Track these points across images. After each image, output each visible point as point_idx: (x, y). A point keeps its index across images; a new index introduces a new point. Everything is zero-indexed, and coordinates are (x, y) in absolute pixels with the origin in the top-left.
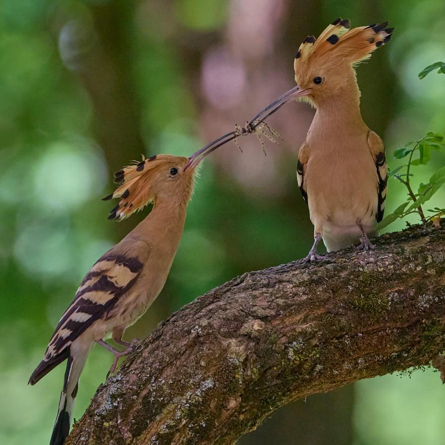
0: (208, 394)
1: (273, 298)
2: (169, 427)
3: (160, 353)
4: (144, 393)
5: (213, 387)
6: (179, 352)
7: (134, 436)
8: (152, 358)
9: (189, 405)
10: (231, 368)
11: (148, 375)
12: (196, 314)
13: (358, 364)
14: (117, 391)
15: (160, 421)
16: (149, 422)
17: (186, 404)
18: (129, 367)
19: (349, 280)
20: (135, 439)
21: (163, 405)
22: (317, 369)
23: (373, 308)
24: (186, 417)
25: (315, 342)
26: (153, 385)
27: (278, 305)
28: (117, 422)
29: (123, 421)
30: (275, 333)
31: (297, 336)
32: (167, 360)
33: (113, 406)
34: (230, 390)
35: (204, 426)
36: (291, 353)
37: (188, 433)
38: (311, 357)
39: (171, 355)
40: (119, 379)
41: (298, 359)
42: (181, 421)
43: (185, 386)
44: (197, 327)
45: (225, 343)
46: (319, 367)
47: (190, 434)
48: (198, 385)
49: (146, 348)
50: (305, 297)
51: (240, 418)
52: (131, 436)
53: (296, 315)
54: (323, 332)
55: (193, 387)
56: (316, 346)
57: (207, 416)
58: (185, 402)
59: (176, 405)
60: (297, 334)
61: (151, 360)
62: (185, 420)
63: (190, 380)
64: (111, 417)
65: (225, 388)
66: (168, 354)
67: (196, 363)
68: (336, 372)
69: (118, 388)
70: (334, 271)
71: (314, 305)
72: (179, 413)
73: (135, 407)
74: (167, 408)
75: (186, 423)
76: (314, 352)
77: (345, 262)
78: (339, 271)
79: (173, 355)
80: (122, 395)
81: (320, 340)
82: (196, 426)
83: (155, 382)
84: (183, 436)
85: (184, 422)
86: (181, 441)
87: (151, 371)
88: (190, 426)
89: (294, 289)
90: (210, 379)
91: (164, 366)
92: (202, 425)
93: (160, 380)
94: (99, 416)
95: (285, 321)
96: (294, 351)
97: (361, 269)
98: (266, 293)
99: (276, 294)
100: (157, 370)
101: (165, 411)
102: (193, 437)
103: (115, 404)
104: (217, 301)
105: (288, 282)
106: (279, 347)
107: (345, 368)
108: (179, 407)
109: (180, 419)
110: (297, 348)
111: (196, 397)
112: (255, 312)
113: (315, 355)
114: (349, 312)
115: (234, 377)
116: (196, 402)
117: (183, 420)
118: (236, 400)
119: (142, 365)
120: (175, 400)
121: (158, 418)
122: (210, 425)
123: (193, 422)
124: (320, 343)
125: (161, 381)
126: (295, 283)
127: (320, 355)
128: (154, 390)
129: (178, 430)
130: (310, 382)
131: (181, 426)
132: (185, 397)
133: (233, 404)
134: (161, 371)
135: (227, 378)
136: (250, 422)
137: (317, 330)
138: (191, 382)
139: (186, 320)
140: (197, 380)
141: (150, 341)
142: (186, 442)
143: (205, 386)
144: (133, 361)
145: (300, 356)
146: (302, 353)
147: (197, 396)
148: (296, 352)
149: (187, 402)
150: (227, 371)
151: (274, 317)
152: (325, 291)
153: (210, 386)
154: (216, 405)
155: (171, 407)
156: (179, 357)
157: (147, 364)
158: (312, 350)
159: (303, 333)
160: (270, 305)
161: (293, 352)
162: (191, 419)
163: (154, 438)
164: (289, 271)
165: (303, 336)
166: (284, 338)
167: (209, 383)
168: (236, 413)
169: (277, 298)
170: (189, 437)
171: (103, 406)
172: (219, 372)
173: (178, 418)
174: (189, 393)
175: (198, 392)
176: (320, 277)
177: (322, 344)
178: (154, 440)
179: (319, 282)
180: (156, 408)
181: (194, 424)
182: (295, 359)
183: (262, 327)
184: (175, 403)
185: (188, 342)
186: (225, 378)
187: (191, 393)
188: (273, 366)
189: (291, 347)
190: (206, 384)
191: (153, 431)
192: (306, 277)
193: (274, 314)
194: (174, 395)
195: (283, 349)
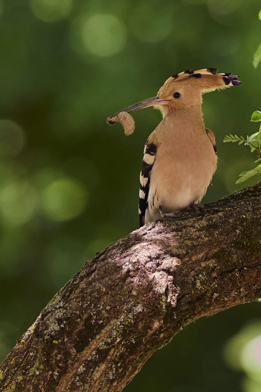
0: (138, 317)
1: (183, 239)
2: (107, 344)
3: (97, 285)
4: (85, 316)
5: (142, 311)
6: (113, 283)
7: (78, 351)
8: (90, 289)
9: (123, 327)
10: (157, 296)
11: (89, 303)
12: (122, 253)
13: (241, 292)
14: (63, 315)
15: (99, 339)
16: (90, 340)
17: (120, 325)
18: (69, 296)
19: (236, 225)
20: (78, 354)
21: (102, 327)
22: (214, 297)
23: (256, 247)
24: (120, 336)
25: (214, 275)
26: (93, 310)
27: (187, 245)
28: (64, 340)
29: (69, 339)
30: (186, 268)
31: (202, 271)
32: (104, 290)
33: (61, 328)
34: (155, 314)
35: (134, 342)
36: (198, 284)
37: (121, 349)
38: (212, 287)
39: (107, 287)
40: (62, 305)
41: (203, 288)
42: (116, 339)
43: (120, 311)
44: (127, 263)
45: (151, 277)
46: (216, 295)
47: (122, 350)
48: (130, 310)
49: (81, 281)
50: (206, 239)
51: (161, 336)
52: (75, 351)
53: (200, 254)
54: (220, 267)
55: (126, 311)
56: (215, 278)
57: (137, 335)
58: (120, 324)
59: (113, 326)
60: (202, 269)
61: (89, 290)
62: (120, 338)
63: (124, 306)
64: (59, 336)
65: (151, 312)
66: (104, 285)
67: (129, 293)
68: (226, 299)
69: (64, 313)
70: (225, 218)
71: (213, 246)
72: (115, 333)
73: (78, 328)
74: (106, 328)
75: (120, 340)
76: (214, 283)
77: (231, 210)
78: (229, 218)
79: (109, 286)
80: (67, 319)
81: (218, 273)
82: (128, 343)
83: (94, 308)
84: (117, 351)
85: (118, 340)
86: (115, 355)
87: (91, 299)
88: (123, 343)
89: (197, 232)
90: (140, 305)
91: (101, 295)
92: (132, 342)
93: (98, 306)
94: (48, 335)
95: (192, 258)
96: (201, 282)
97: (244, 217)
98: (177, 236)
99: (185, 237)
100: (96, 298)
101: (104, 331)
102: (125, 352)
103: (62, 326)
104: (138, 243)
105: (191, 226)
106: (190, 279)
107: (232, 295)
108: (114, 328)
109: (116, 338)
110: (202, 279)
111: (128, 319)
112: (171, 251)
113: (214, 285)
114: (238, 251)
115: (159, 304)
116: (129, 323)
117: (118, 338)
118: (159, 322)
119: (82, 294)
120: (112, 322)
121: (98, 337)
122: (139, 342)
123: (125, 340)
124: (218, 276)
125: (100, 307)
126: (197, 228)
127: (218, 286)
128: (94, 315)
129: (113, 347)
130: (209, 307)
131: (116, 343)
132: (119, 320)
133: (156, 325)
134: (99, 299)
135: (154, 304)
136: (166, 339)
137: (216, 265)
138: (125, 307)
139: (115, 258)
140: (130, 306)
141: (85, 275)
142: (119, 356)
143: (136, 311)
144: (72, 291)
145: (204, 286)
146: (206, 284)
147: (130, 318)
148: (202, 283)
149: (121, 324)
150: (154, 299)
151: (184, 256)
152: (221, 234)
153: (140, 310)
154: (144, 326)
155: (108, 328)
156: (113, 287)
157: (86, 293)
158: (213, 282)
159: (206, 268)
160: (181, 246)
161: (199, 283)
162: (124, 338)
163: (94, 353)
164: (188, 218)
165: (207, 270)
166: (193, 272)
167: (139, 309)
168: (157, 332)
169: (186, 240)
170: (121, 351)
171: (52, 327)
172: (147, 300)
173: (115, 337)
174: (122, 316)
175: (130, 316)
176: (215, 223)
177: (219, 276)
178: (95, 355)
179: (214, 226)
180: (97, 329)
181: (126, 341)
182: (201, 288)
183: (179, 263)
184: (111, 325)
185: (121, 276)
186: (152, 304)
187: (124, 317)
188: (186, 295)
189: (197, 279)
190: (137, 309)
191: (93, 347)
192: (204, 223)
193: (185, 252)
194: (111, 318)
195: (193, 280)
